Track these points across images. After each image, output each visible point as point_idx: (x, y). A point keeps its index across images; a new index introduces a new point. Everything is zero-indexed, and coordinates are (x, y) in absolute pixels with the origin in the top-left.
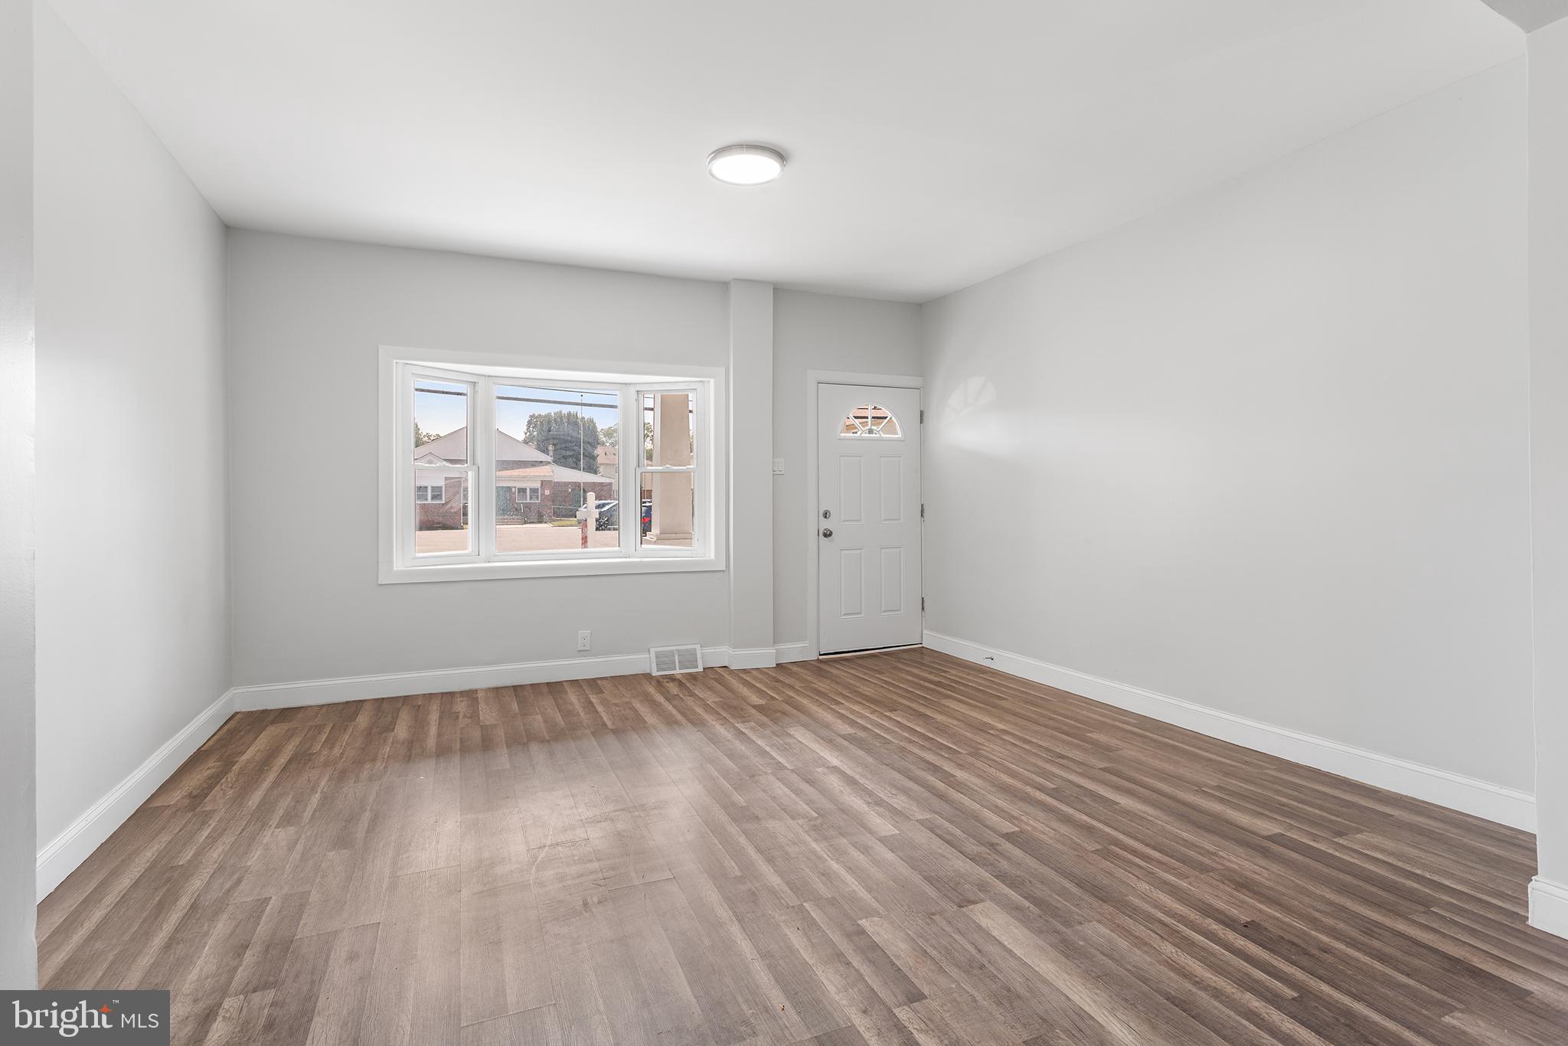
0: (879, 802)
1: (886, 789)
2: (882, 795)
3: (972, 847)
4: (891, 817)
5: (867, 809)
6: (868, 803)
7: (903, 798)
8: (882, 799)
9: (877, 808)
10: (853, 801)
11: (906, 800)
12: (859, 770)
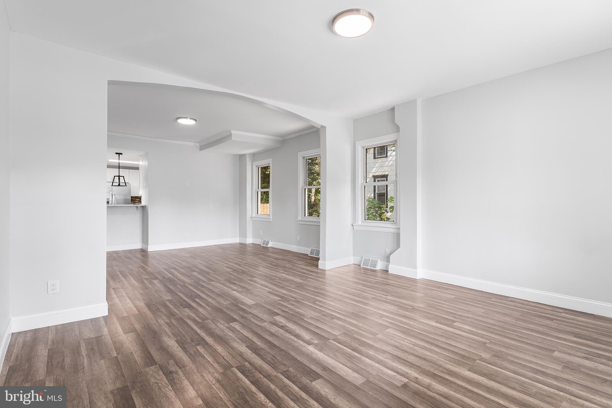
0: (282, 327)
1: (281, 334)
2: (282, 331)
3: (249, 316)
4: (277, 322)
5: (286, 324)
6: (287, 326)
7: (273, 331)
8: (281, 329)
9: (283, 325)
10: (293, 327)
11: (271, 330)
12: (296, 345)
